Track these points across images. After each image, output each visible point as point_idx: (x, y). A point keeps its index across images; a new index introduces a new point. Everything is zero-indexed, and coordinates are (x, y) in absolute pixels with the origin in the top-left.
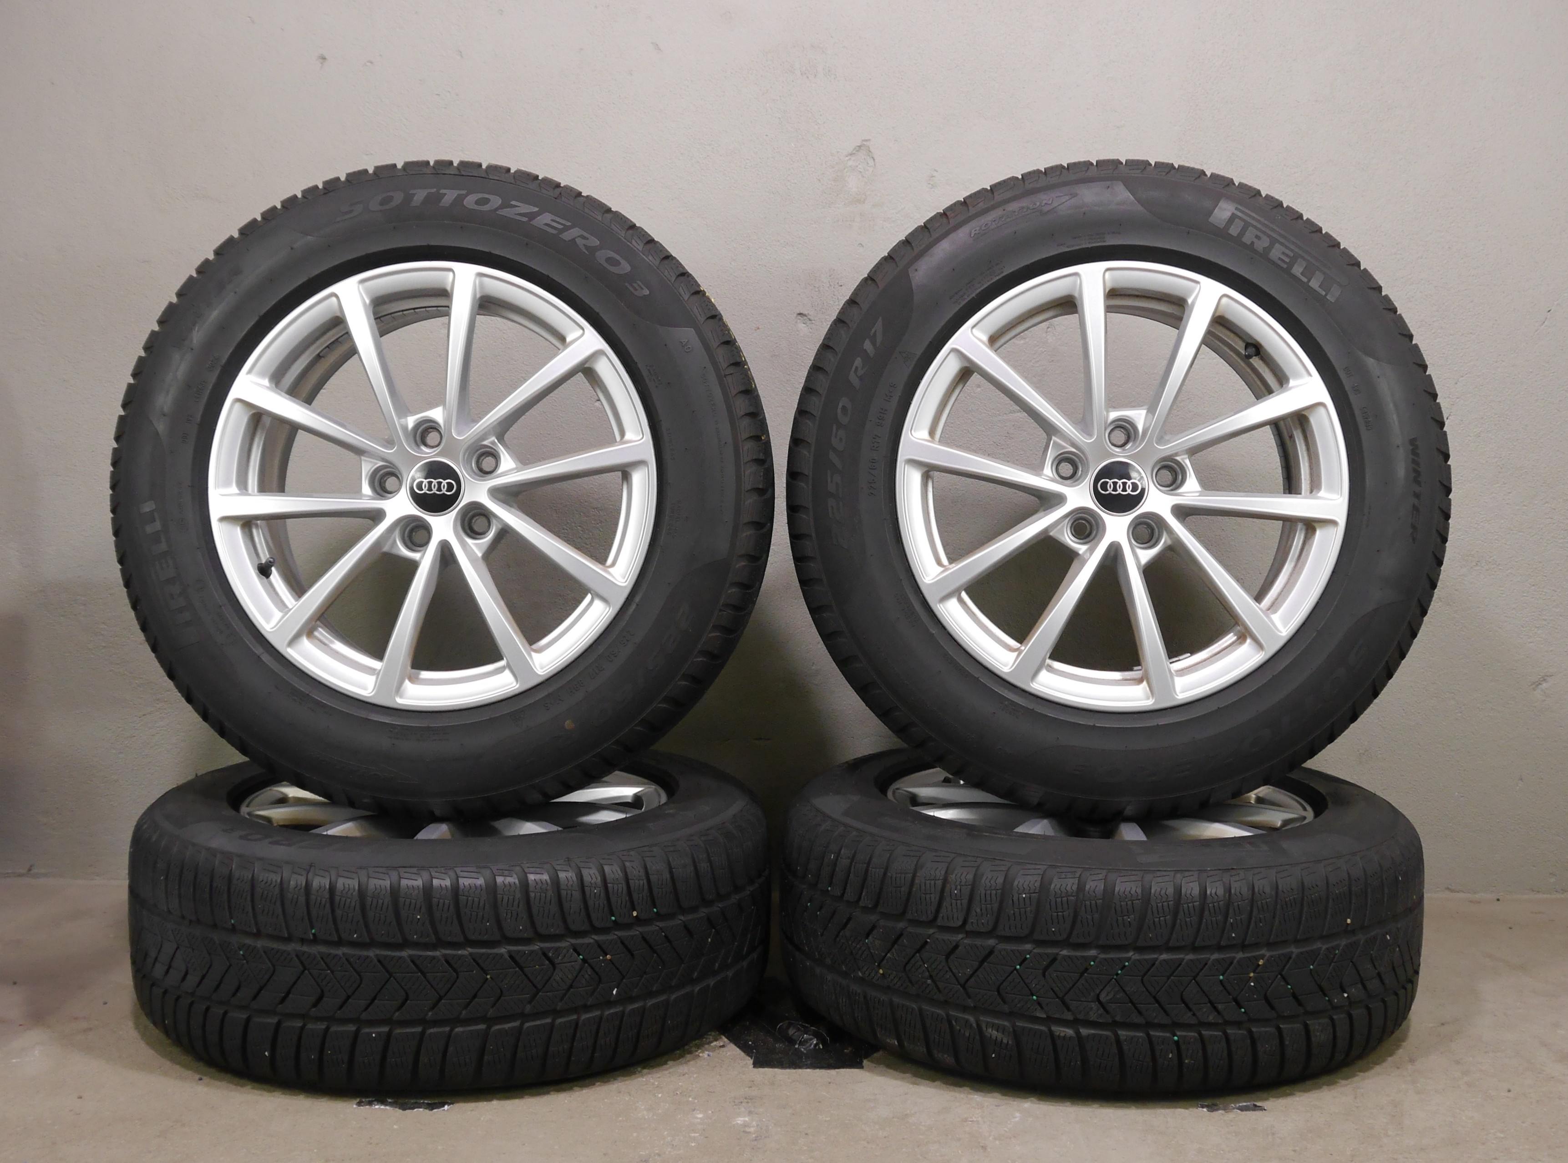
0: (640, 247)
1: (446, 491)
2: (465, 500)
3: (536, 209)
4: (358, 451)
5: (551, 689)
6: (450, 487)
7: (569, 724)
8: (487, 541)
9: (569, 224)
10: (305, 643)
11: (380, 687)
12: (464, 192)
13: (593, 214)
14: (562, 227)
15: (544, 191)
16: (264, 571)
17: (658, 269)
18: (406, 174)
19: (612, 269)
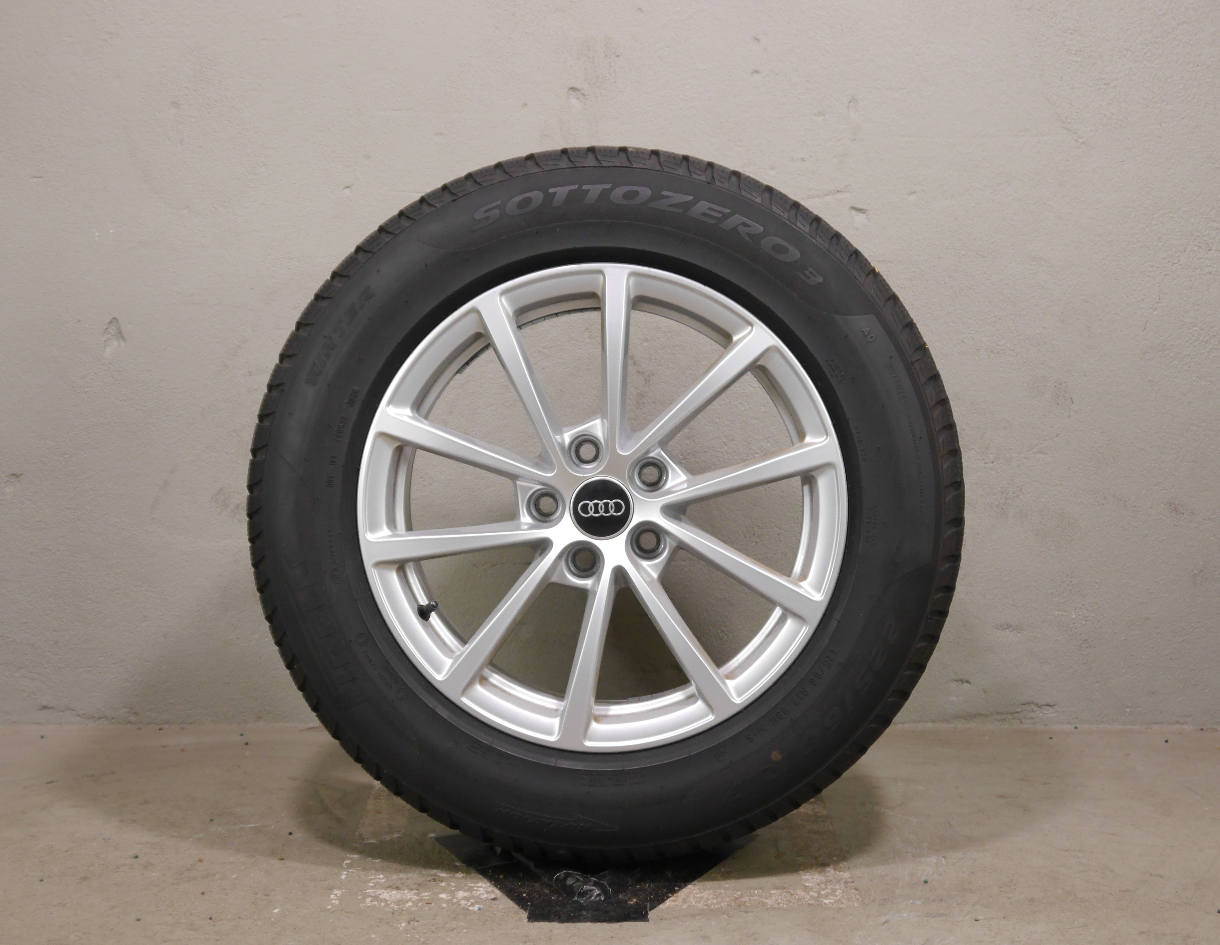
0: (807, 229)
1: (614, 512)
2: (635, 519)
3: (691, 198)
4: (513, 477)
5: (752, 719)
6: (618, 507)
7: (776, 756)
8: (663, 560)
9: (728, 211)
10: (479, 689)
11: (565, 729)
12: (608, 186)
13: (750, 197)
14: (721, 215)
15: (694, 176)
16: (423, 613)
17: (828, 251)
18: (542, 170)
19: (781, 257)
